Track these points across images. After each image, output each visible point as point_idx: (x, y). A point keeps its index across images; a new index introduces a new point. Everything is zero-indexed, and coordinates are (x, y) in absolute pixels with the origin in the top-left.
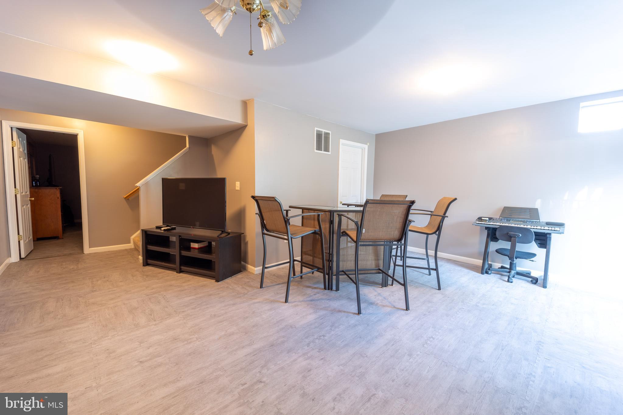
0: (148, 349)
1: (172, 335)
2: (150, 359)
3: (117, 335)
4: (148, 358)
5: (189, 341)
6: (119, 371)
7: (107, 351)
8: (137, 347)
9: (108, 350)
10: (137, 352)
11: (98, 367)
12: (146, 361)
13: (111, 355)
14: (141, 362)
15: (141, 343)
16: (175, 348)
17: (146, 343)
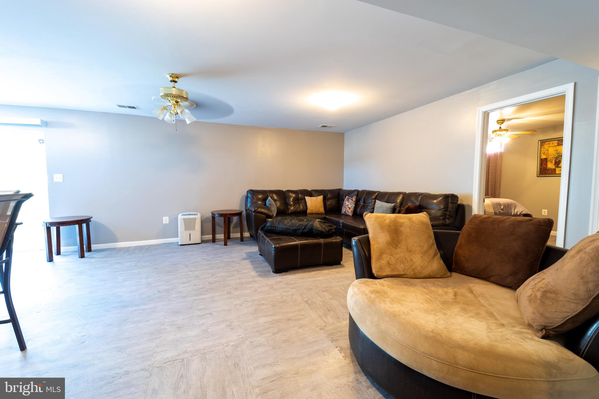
0: (203, 323)
1: (179, 333)
2: (205, 315)
3: (225, 345)
4: (206, 316)
5: (171, 323)
6: (224, 311)
7: (232, 327)
8: (210, 326)
9: (232, 329)
10: (212, 322)
11: (237, 316)
12: (207, 314)
13: (230, 324)
14: (211, 314)
15: (206, 330)
16: (184, 319)
17: (203, 330)
